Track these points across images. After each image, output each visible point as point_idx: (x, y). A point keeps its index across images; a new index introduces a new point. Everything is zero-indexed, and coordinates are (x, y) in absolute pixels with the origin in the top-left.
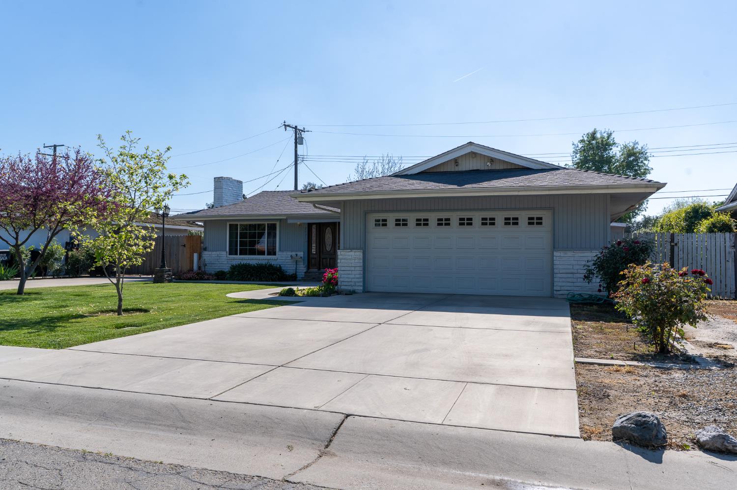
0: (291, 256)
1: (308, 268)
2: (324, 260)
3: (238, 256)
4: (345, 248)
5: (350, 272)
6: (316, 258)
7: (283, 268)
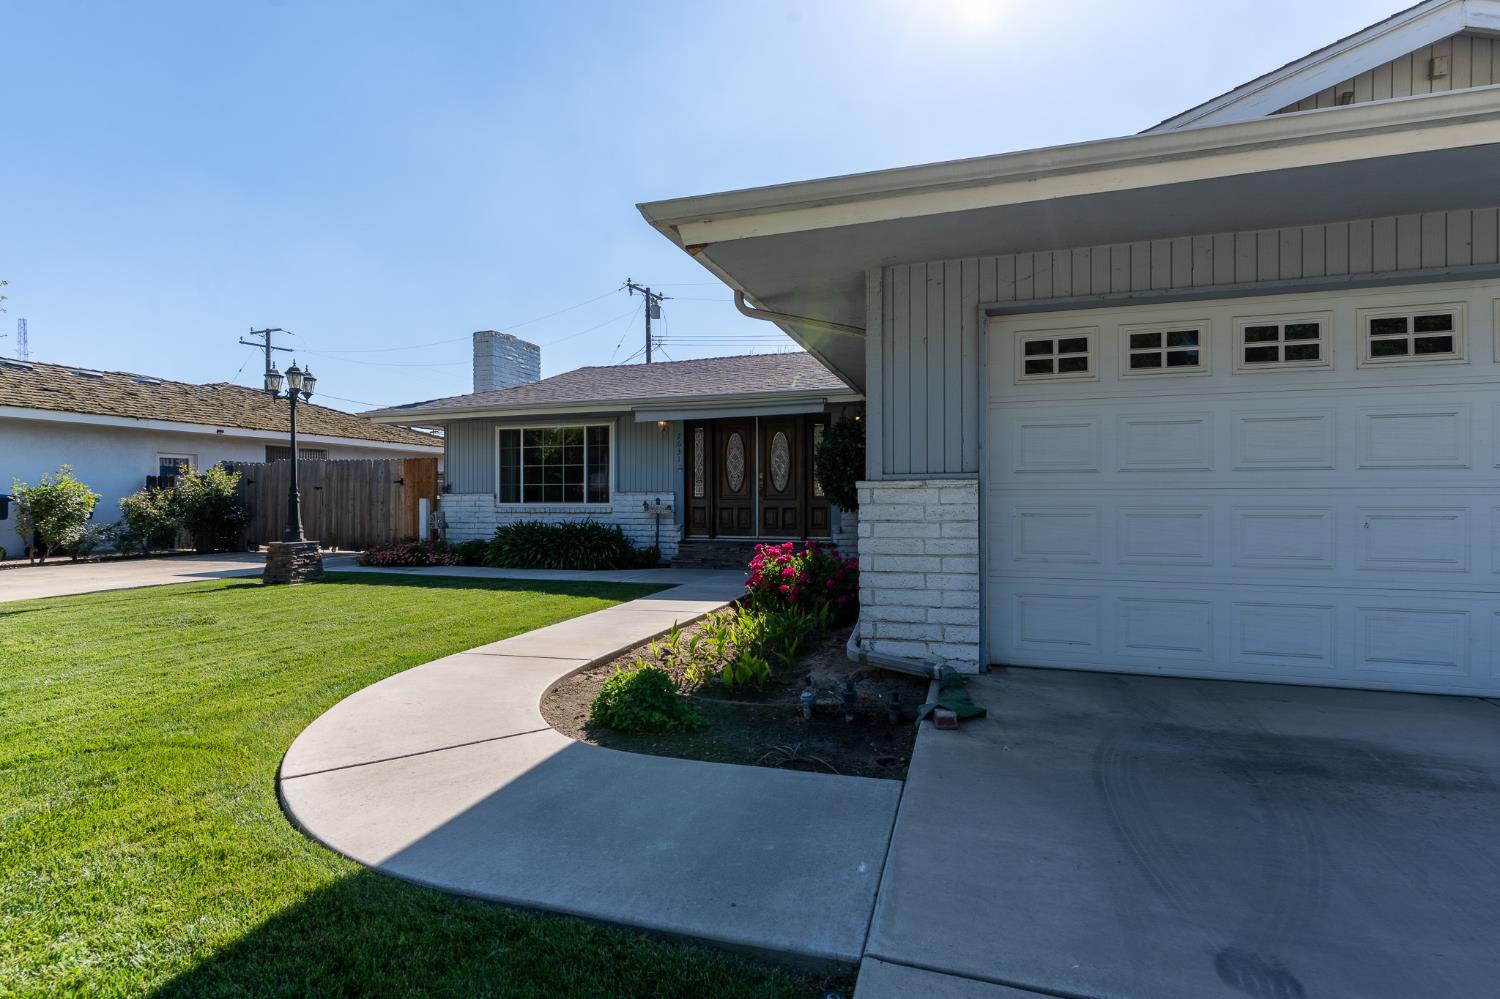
0: (645, 504)
1: (687, 531)
2: (725, 514)
3: (522, 505)
4: (888, 475)
5: (918, 581)
6: (703, 508)
7: (625, 533)
